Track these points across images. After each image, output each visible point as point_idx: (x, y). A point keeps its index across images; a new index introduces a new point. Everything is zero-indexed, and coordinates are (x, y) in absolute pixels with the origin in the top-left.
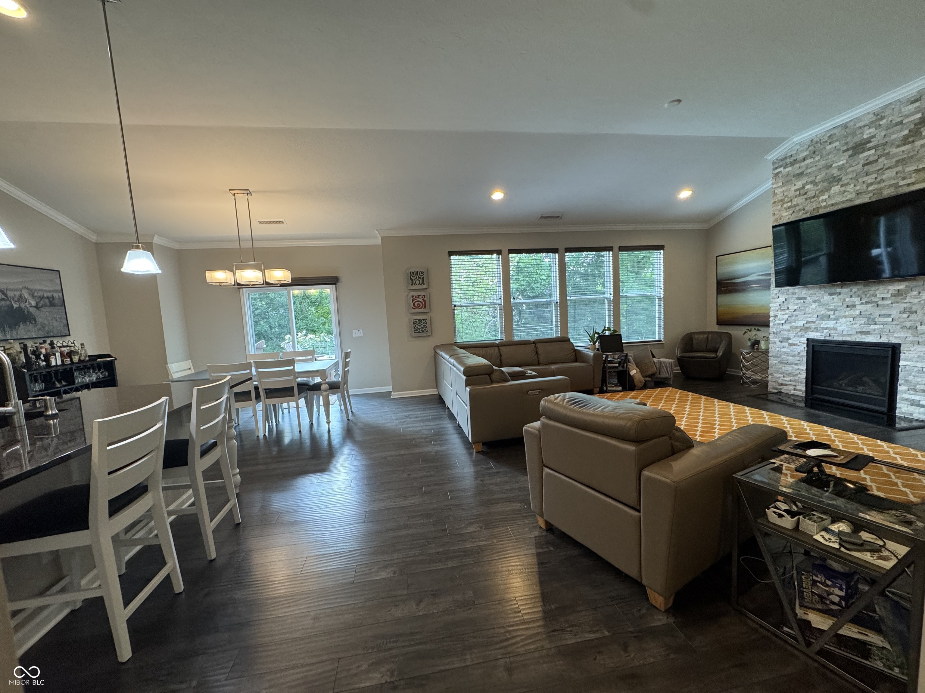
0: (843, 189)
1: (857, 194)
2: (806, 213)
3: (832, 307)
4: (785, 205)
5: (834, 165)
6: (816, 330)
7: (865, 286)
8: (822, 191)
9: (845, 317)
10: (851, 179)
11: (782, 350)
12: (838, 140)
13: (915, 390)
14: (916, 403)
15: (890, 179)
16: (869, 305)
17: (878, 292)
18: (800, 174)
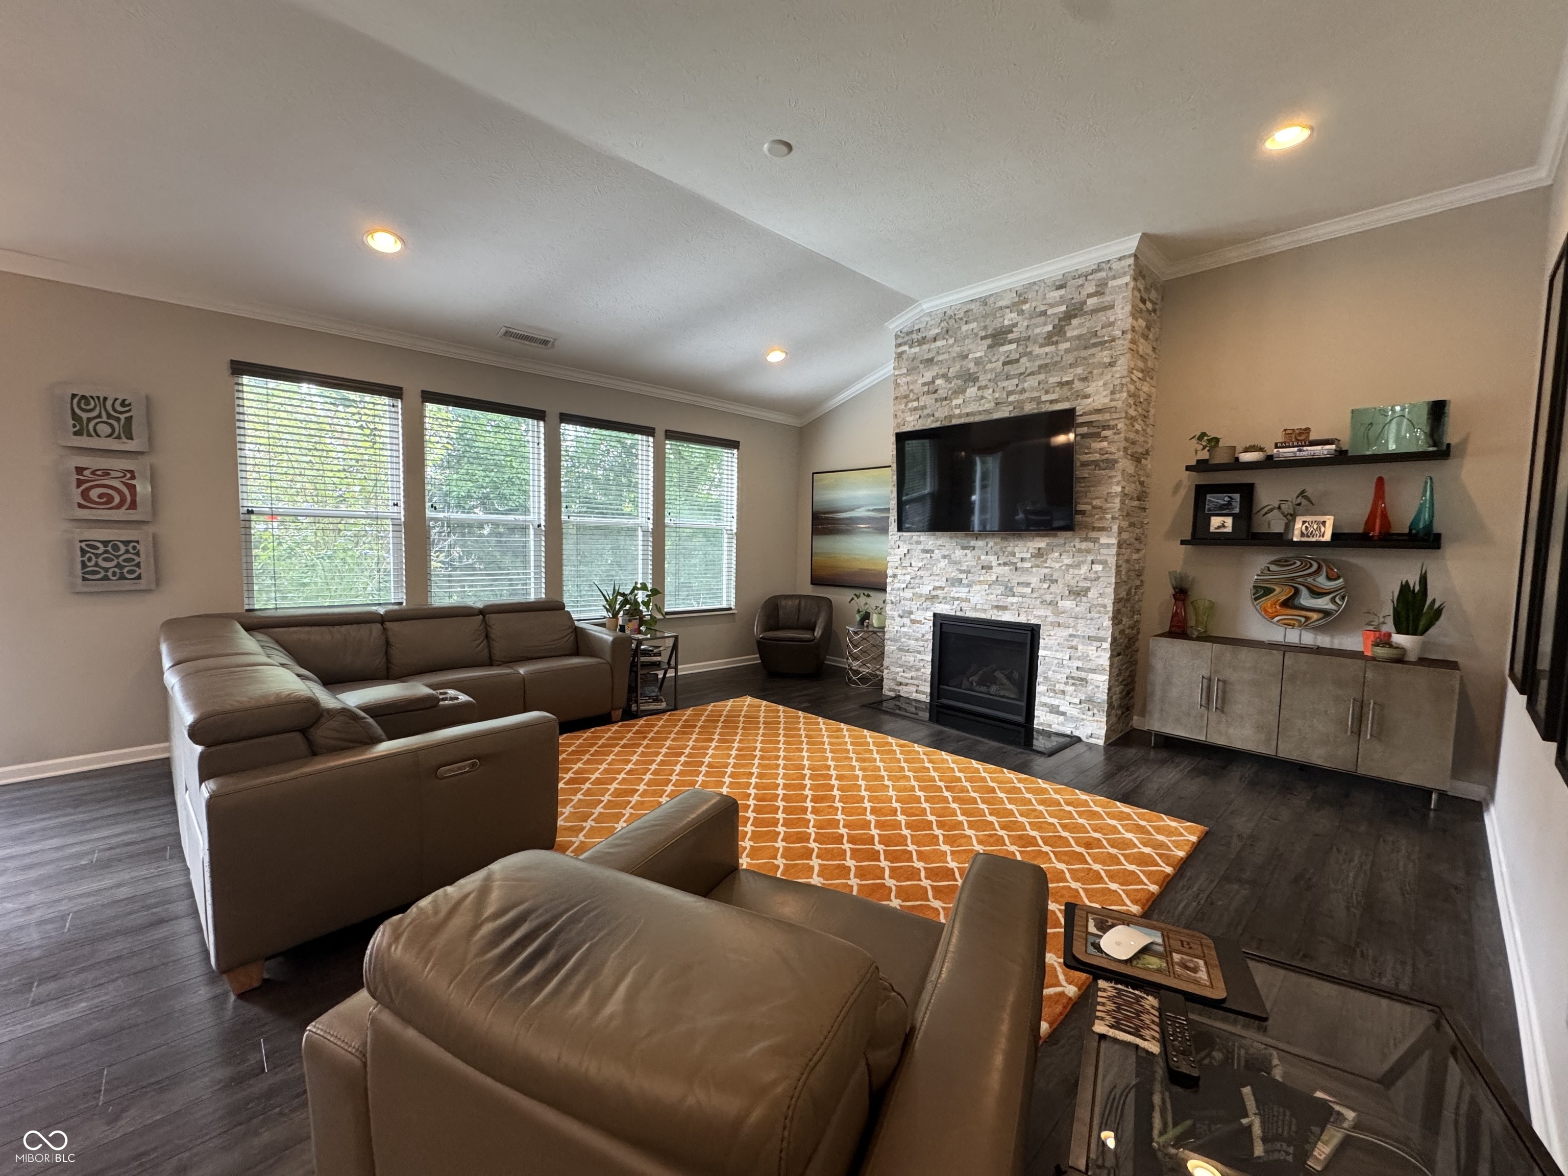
0: (980, 393)
1: (997, 404)
2: (937, 420)
3: (964, 568)
4: (910, 405)
5: (970, 356)
6: (945, 600)
7: (1002, 538)
8: (955, 392)
9: (980, 582)
10: (990, 380)
11: (903, 629)
12: (975, 320)
13: (1054, 691)
14: (1054, 710)
15: (1033, 389)
16: (1007, 568)
17: (1017, 550)
18: (930, 361)
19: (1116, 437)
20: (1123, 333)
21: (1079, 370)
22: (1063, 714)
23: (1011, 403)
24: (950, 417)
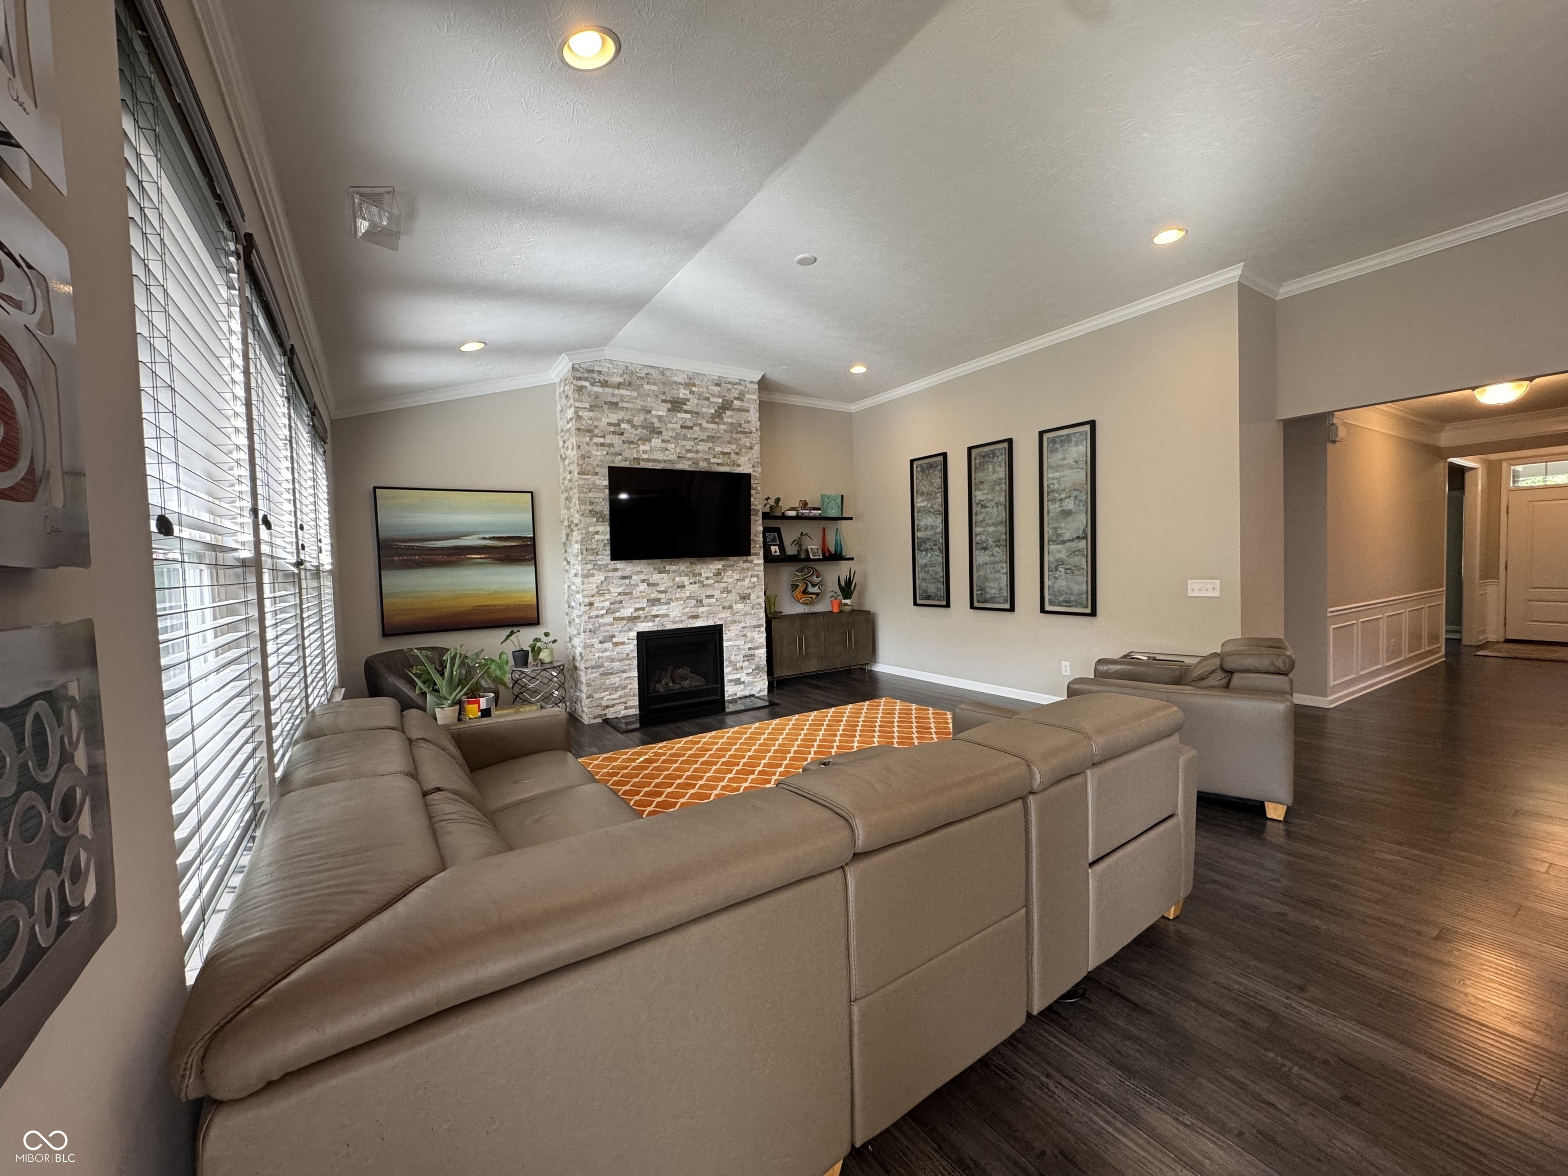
0: (664, 445)
1: (679, 457)
2: (626, 461)
3: (663, 589)
5: (653, 412)
6: (647, 619)
7: (691, 563)
8: (640, 439)
9: (677, 599)
10: (671, 437)
11: (605, 654)
12: (655, 384)
13: (737, 669)
14: (738, 682)
15: (704, 452)
16: (697, 586)
17: (702, 571)
18: (614, 405)
19: (758, 495)
20: (757, 430)
21: (734, 447)
22: (743, 683)
23: (689, 459)
24: (637, 460)
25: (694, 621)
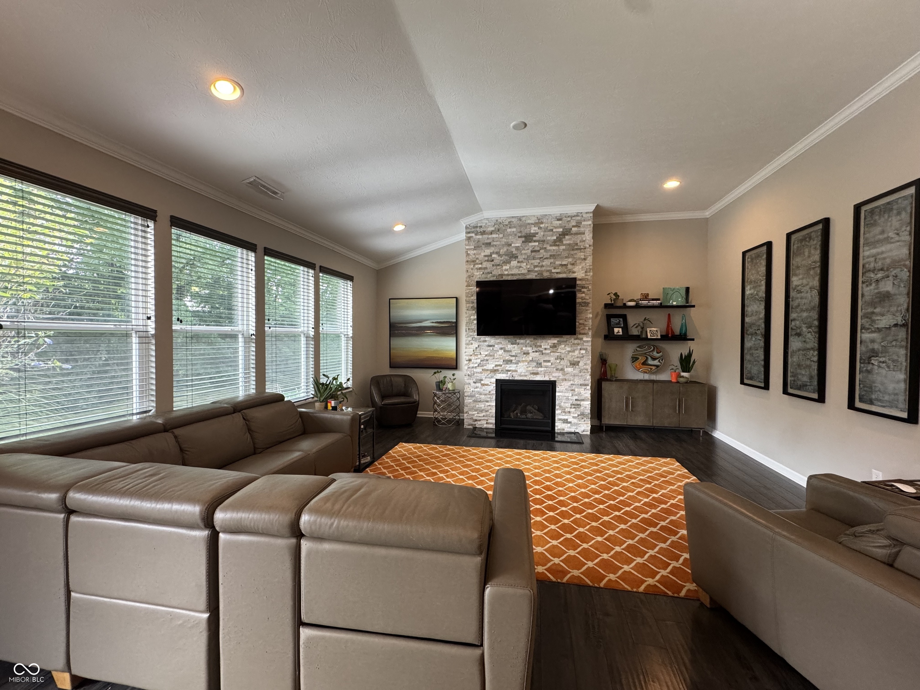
0: (519, 264)
1: (528, 271)
2: (494, 277)
3: (514, 354)
4: (477, 266)
5: (513, 245)
6: (503, 372)
7: (534, 339)
8: (504, 262)
9: (523, 361)
10: (524, 259)
11: (476, 390)
12: (515, 227)
13: (565, 412)
14: (566, 421)
15: (547, 266)
16: (537, 353)
17: (542, 344)
18: (488, 245)
19: (589, 292)
20: (590, 246)
21: (570, 260)
22: (570, 423)
23: (536, 272)
24: (502, 275)
25: (535, 376)
